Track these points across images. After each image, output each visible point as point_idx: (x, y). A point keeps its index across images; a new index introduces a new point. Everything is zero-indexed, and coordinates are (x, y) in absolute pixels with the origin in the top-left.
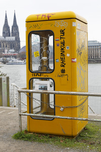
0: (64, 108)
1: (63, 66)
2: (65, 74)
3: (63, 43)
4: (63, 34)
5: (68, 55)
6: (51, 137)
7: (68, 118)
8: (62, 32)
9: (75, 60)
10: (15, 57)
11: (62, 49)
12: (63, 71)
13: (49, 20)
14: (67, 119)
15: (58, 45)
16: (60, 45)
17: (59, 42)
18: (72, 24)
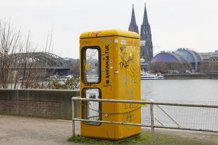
0: (108, 114)
1: (108, 77)
2: (109, 84)
3: (108, 57)
4: (108, 49)
5: (111, 68)
6: (98, 141)
7: (109, 122)
8: (107, 47)
9: (118, 72)
10: (146, 70)
11: (107, 63)
12: (108, 82)
13: (97, 37)
14: (107, 123)
15: (104, 59)
16: (105, 59)
17: (104, 57)
18: (114, 41)
